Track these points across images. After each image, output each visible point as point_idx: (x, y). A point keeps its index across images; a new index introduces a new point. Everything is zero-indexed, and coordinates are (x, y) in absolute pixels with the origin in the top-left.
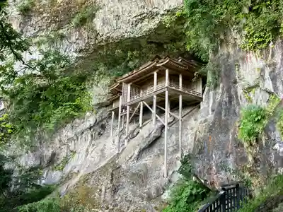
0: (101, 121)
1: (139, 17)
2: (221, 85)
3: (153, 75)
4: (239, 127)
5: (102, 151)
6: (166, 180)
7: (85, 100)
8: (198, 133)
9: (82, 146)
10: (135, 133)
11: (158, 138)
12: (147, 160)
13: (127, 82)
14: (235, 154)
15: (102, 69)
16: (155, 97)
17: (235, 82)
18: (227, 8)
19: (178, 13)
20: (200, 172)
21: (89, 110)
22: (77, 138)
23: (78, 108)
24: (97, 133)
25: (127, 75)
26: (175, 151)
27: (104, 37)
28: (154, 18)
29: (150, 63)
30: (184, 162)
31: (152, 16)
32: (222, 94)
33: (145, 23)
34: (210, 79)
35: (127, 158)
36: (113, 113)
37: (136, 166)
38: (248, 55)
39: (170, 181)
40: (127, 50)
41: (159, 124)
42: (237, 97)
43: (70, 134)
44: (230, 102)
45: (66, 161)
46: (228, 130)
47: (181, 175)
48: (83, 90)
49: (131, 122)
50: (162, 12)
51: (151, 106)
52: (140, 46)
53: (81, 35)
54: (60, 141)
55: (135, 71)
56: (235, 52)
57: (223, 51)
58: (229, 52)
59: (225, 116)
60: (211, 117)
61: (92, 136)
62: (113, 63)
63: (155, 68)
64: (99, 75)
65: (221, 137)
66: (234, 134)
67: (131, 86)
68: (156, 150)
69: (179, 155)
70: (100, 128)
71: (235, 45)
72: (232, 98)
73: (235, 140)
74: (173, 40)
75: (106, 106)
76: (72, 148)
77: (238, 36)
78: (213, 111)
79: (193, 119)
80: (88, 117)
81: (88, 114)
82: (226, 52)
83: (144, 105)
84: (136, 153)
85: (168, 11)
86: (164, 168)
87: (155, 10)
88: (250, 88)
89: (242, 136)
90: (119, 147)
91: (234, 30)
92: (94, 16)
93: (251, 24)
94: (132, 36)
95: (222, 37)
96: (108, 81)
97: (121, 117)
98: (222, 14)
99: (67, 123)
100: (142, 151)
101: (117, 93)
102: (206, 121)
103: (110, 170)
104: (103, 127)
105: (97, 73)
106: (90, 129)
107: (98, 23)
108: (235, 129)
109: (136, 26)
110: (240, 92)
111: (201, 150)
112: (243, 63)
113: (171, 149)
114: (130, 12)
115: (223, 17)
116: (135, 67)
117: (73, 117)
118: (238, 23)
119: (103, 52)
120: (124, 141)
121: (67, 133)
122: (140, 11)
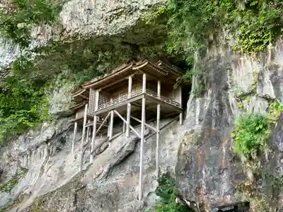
0: (61, 134)
1: (115, 12)
2: (210, 91)
3: (128, 80)
4: (234, 138)
5: (61, 168)
6: (140, 202)
7: (43, 108)
8: (183, 145)
9: (36, 163)
10: (102, 148)
11: (130, 154)
12: (119, 178)
13: (96, 88)
14: (230, 170)
15: (66, 72)
16: (129, 105)
17: (226, 89)
18: (218, 5)
19: (161, 9)
20: (186, 192)
21: (47, 120)
22: (31, 154)
23: (34, 118)
24: (55, 148)
25: (96, 79)
26: (151, 169)
27: (71, 34)
28: (132, 14)
29: (124, 65)
30: (162, 182)
31: (131, 11)
32: (212, 102)
33: (122, 19)
34: (195, 84)
35: (94, 177)
36: (76, 124)
37: (105, 186)
38: (242, 59)
39: (145, 205)
40: (98, 51)
41: (133, 137)
42: (229, 105)
43: (22, 149)
44: (221, 110)
45: (15, 181)
46: (221, 142)
47: (158, 197)
48: (41, 96)
49: (97, 135)
50: (142, 8)
51: (124, 116)
52: (113, 47)
53: (43, 30)
54: (10, 156)
55: (106, 75)
56: (226, 55)
57: (213, 53)
58: (219, 55)
59: (216, 126)
60: (198, 127)
61: (49, 151)
62: (79, 65)
63: (130, 72)
64: (61, 79)
65: (213, 150)
66: (228, 146)
67: (100, 93)
68: (128, 167)
69: (156, 173)
70: (59, 142)
71: (226, 46)
72: (222, 107)
73: (230, 153)
74: (151, 43)
75: (68, 116)
76: (23, 165)
77: (231, 36)
78: (200, 120)
79: (171, 132)
80: (46, 128)
81: (45, 124)
82: (216, 54)
83: (115, 114)
84: (106, 170)
85: (150, 6)
86: (138, 189)
87: (134, 5)
88: (244, 96)
89: (239, 148)
90: (82, 165)
91: (226, 30)
92: (60, 9)
93: (247, 23)
94: (105, 33)
95: (211, 38)
96: (71, 86)
97: (86, 128)
98: (213, 11)
99: (19, 135)
100: (113, 168)
101: (82, 101)
102: (192, 132)
103: (73, 190)
104: (63, 141)
105: (59, 77)
106: (47, 142)
107: (65, 17)
108: (230, 141)
109: (110, 22)
110: (232, 100)
111: (187, 165)
112: (236, 67)
113: (146, 167)
114: (104, 6)
115: (213, 14)
116: (105, 71)
117: (26, 128)
118: (231, 22)
119: (69, 52)
120: (89, 158)
121: (19, 146)
122: (117, 5)
